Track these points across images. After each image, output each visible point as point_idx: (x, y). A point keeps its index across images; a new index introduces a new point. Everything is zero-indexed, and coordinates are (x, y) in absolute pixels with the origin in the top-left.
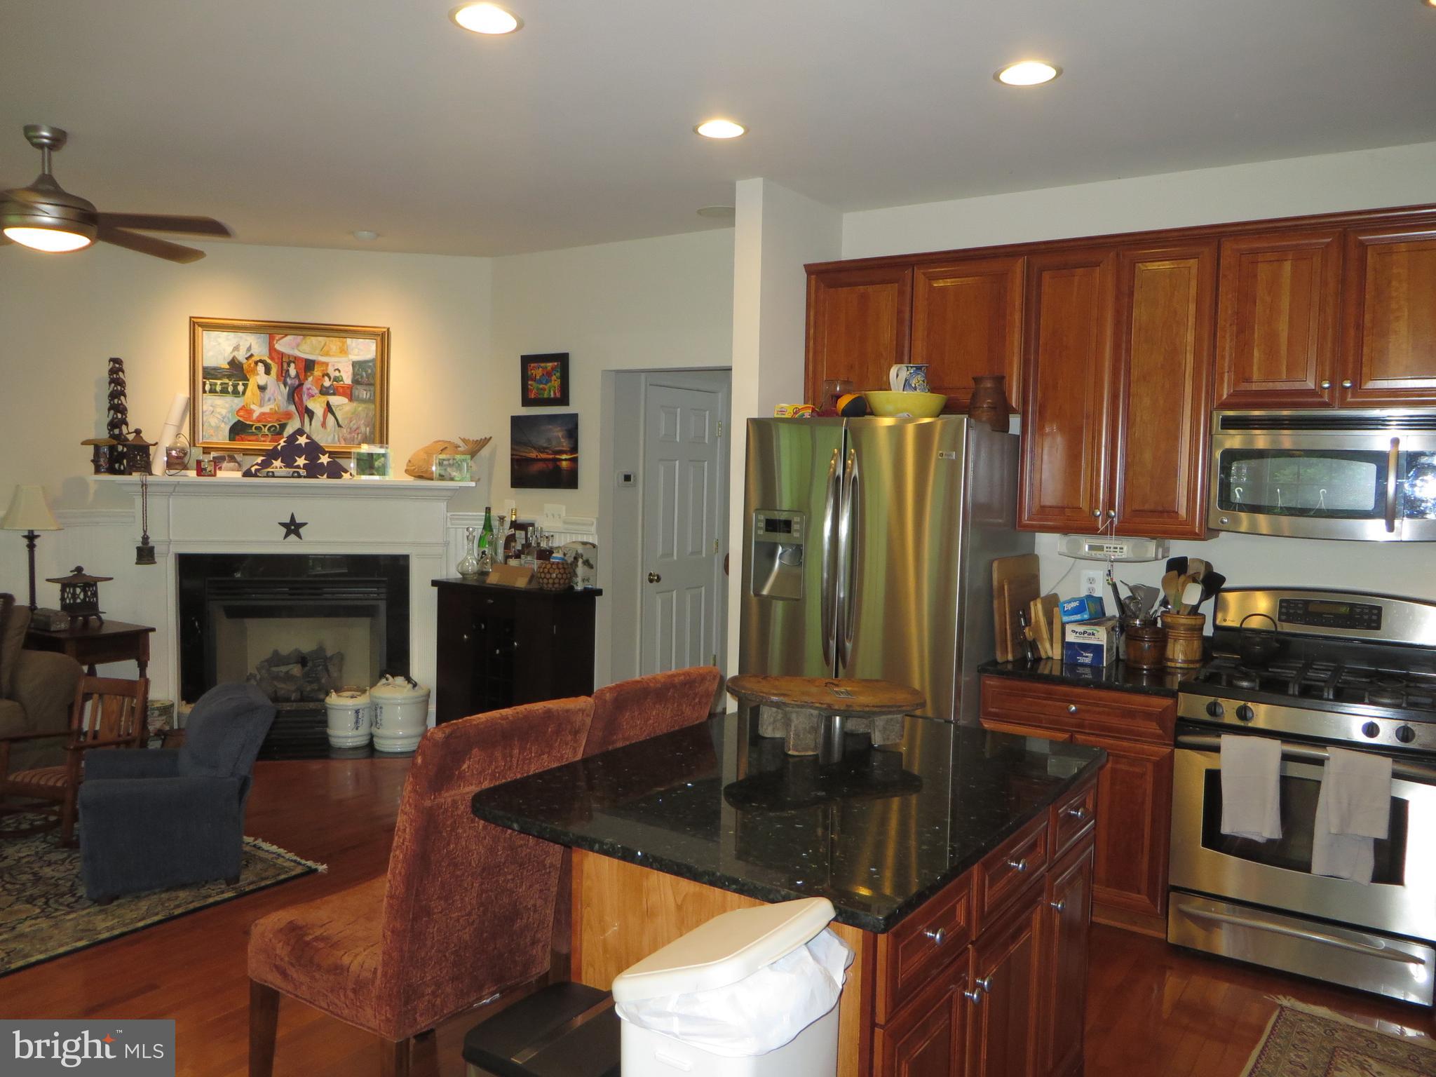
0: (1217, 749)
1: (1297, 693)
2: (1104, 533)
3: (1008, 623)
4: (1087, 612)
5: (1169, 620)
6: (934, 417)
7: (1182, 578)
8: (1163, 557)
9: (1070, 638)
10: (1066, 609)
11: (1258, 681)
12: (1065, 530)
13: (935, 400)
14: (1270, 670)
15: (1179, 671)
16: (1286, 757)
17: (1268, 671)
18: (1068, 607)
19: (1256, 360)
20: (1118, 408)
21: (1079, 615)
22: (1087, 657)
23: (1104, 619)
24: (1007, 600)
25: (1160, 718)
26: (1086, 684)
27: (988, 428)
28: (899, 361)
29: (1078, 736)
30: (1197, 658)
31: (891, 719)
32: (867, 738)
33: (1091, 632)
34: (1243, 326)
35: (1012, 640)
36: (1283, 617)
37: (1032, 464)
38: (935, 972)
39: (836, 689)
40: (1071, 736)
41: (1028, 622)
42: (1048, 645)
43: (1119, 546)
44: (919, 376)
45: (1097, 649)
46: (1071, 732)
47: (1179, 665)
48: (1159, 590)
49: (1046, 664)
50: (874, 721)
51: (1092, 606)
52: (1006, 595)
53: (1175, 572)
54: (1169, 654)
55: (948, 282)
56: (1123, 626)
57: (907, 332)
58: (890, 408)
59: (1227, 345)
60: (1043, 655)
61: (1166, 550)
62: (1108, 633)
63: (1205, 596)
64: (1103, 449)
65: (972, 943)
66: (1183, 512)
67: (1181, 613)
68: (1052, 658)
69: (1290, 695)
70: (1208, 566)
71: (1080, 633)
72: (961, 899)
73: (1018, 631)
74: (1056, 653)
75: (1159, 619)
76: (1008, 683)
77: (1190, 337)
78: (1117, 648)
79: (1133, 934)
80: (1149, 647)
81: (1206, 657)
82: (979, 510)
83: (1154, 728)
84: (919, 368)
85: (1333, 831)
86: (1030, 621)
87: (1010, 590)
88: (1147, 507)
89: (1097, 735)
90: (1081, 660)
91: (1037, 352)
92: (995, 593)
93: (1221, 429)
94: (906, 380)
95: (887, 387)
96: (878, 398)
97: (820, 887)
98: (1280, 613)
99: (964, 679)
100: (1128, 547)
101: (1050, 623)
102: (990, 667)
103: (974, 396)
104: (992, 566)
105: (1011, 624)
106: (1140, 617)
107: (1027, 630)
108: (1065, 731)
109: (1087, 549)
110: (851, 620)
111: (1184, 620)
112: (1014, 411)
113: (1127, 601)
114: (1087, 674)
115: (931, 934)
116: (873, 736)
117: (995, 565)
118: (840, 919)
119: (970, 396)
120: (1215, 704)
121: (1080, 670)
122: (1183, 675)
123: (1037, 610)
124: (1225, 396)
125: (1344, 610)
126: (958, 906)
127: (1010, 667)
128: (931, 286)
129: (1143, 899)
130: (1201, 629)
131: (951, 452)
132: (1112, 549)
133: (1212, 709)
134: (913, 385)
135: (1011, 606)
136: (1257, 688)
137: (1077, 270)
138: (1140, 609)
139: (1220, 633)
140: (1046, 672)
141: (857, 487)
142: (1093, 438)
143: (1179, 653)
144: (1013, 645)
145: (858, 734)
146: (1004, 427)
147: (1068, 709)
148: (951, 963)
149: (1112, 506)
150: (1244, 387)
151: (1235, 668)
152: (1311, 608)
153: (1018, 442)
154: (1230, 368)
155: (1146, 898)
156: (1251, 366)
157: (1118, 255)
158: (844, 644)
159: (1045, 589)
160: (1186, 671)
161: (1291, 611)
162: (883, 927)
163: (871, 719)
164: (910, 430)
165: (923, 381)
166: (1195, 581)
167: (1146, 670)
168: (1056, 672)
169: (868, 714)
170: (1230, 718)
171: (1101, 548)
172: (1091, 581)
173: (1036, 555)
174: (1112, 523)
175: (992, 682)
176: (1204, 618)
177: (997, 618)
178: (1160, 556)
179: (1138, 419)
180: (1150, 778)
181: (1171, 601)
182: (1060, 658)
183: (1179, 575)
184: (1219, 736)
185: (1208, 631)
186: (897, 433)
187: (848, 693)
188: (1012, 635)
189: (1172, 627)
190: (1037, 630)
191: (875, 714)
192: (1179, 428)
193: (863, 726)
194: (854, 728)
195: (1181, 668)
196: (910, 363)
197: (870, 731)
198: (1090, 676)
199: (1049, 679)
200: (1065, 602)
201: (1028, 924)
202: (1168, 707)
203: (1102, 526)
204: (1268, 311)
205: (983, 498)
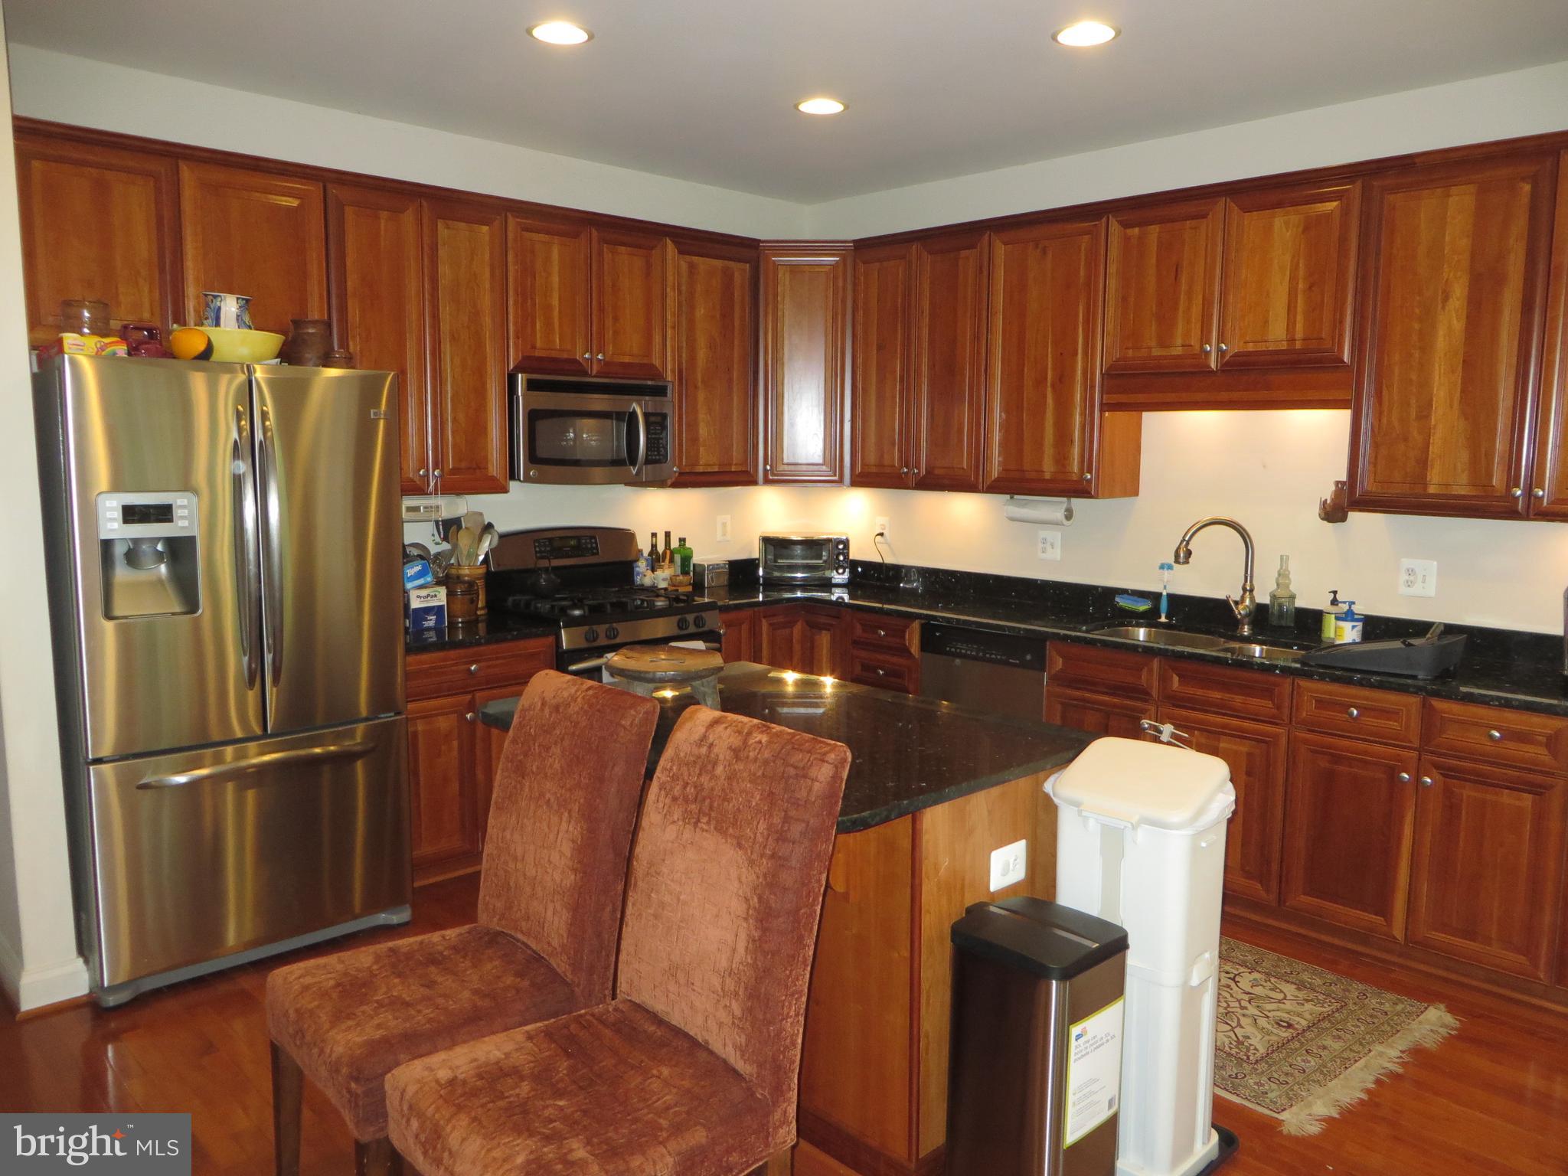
2: (433, 493)
4: (430, 574)
9: (414, 604)
10: (409, 575)
11: (586, 608)
18: (411, 572)
21: (422, 579)
22: (431, 620)
33: (433, 594)
36: (539, 555)
40: (473, 696)
43: (435, 505)
45: (439, 610)
46: (474, 692)
62: (447, 592)
71: (424, 597)
77: (488, 301)
88: (463, 465)
89: (499, 687)
90: (426, 624)
93: (527, 390)
98: (536, 552)
108: (469, 693)
114: (432, 637)
120: (590, 632)
121: (427, 635)
125: (574, 543)
132: (428, 509)
133: (588, 637)
147: (470, 670)
149: (436, 465)
150: (531, 352)
152: (555, 544)
156: (535, 334)
161: (543, 549)
170: (601, 640)
171: (418, 509)
174: (437, 483)
192: (485, 387)
198: (435, 639)
203: (430, 486)
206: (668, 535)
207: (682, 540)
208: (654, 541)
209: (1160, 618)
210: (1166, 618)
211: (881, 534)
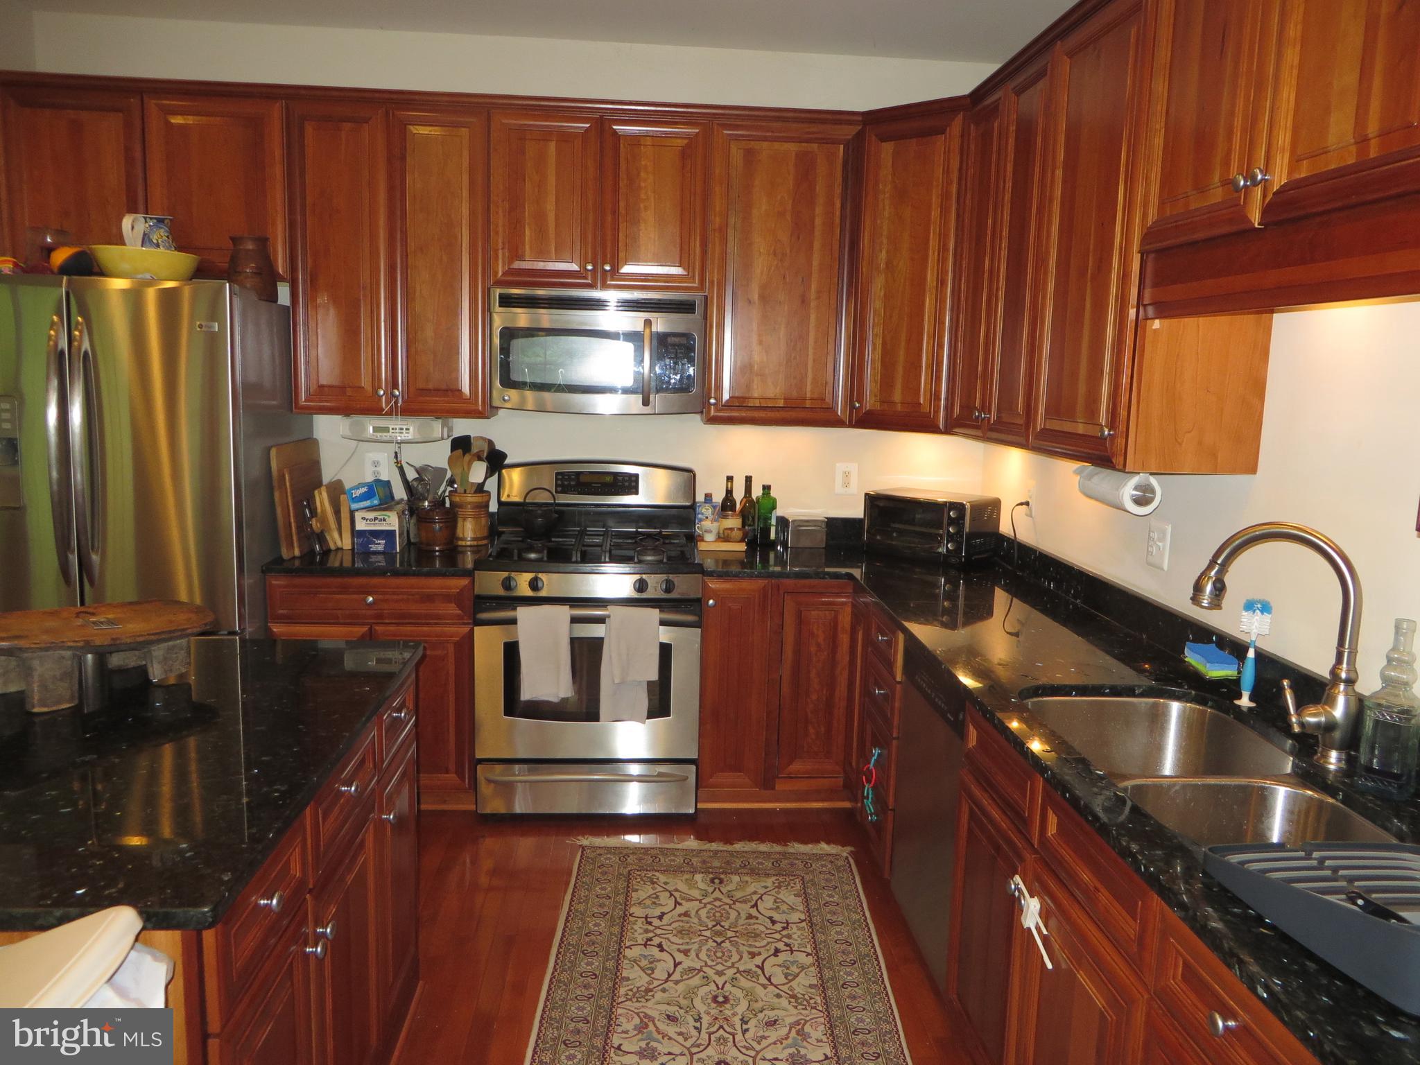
0: (513, 621)
1: (579, 559)
2: (390, 413)
3: (292, 515)
4: (377, 497)
5: (457, 499)
6: (182, 280)
7: (467, 457)
8: (449, 437)
9: (360, 526)
10: (353, 496)
11: (545, 552)
12: (345, 411)
13: (185, 261)
14: (553, 539)
15: (469, 549)
16: (575, 620)
17: (551, 541)
18: (356, 493)
19: (527, 239)
20: (396, 281)
21: (368, 501)
22: (379, 544)
23: (393, 503)
24: (289, 490)
25: (458, 599)
26: (382, 573)
27: (254, 297)
28: (133, 210)
29: (379, 629)
30: (485, 534)
31: (174, 646)
32: (143, 671)
33: (382, 517)
34: (515, 205)
35: (298, 533)
36: (559, 489)
37: (306, 339)
38: (273, 941)
39: (93, 619)
40: (370, 629)
41: (314, 513)
42: (336, 535)
43: (404, 427)
44: (162, 231)
45: (389, 535)
46: (371, 625)
47: (468, 543)
48: (446, 469)
49: (336, 556)
50: (150, 652)
51: (380, 491)
52: (288, 484)
53: (460, 451)
54: (459, 533)
55: (190, 120)
56: (412, 508)
57: (141, 175)
58: (125, 266)
59: (500, 220)
60: (332, 547)
61: (450, 430)
62: (399, 517)
63: (490, 473)
64: (383, 324)
65: (310, 891)
66: (466, 388)
67: (468, 492)
68: (342, 549)
69: (574, 563)
70: (491, 443)
71: (371, 520)
72: (295, 849)
73: (303, 523)
74: (347, 543)
75: (447, 499)
76: (297, 581)
77: (465, 210)
78: (408, 532)
79: (444, 813)
80: (441, 528)
81: (493, 533)
82: (249, 392)
83: (452, 609)
84: (160, 221)
85: (617, 681)
86: (316, 513)
87: (291, 479)
88: (431, 386)
89: (398, 624)
90: (373, 548)
91: (304, 214)
92: (275, 483)
93: (500, 306)
94: (145, 234)
95: (119, 240)
96: (107, 253)
97: (114, 890)
98: (557, 486)
99: (247, 582)
100: (414, 427)
101: (337, 512)
102: (276, 565)
103: (234, 259)
104: (269, 454)
105: (296, 516)
106: (429, 499)
107: (314, 522)
108: (363, 624)
109: (371, 431)
110: (96, 526)
111: (471, 498)
112: (283, 280)
113: (415, 484)
114: (381, 561)
115: (266, 902)
116: (150, 670)
117: (273, 452)
118: (149, 926)
119: (228, 259)
120: (509, 579)
121: (373, 559)
122: (473, 552)
123: (322, 499)
124: (500, 274)
125: (609, 479)
126: (292, 859)
127: (297, 563)
128: (168, 123)
129: (452, 777)
130: (487, 506)
131: (212, 324)
132: (398, 431)
133: (507, 584)
134: (155, 241)
135: (293, 497)
136: (545, 559)
137: (344, 124)
138: (428, 491)
139: (505, 508)
140: (337, 564)
141: (89, 365)
142: (372, 312)
143: (468, 531)
144: (299, 540)
145: (128, 669)
146: (273, 298)
147: (365, 600)
148: (290, 922)
149: (395, 386)
150: (517, 265)
151: (522, 541)
152: (582, 479)
153: (288, 315)
154: (503, 243)
155: (455, 775)
156: (524, 245)
157: (387, 113)
158: (90, 558)
159: (327, 476)
160: (475, 549)
161: (566, 483)
162: (211, 920)
163: (146, 650)
164: (151, 294)
165: (168, 237)
166: (480, 459)
167: (437, 551)
168: (347, 563)
169: (141, 645)
170: (524, 589)
171: (386, 430)
172: (376, 464)
173: (316, 439)
174: (396, 403)
175: (278, 582)
176: (489, 495)
177: (279, 511)
178: (445, 436)
179: (418, 294)
180: (451, 659)
181: (458, 479)
182: (350, 548)
183: (464, 455)
184: (515, 609)
185: (493, 507)
186: (134, 298)
187: (110, 622)
188: (298, 528)
189: (460, 506)
190: (324, 521)
191: (151, 643)
192: (458, 305)
193: (135, 658)
194: (121, 663)
195: (471, 546)
196: (147, 214)
197: (144, 663)
198: (383, 564)
199: (341, 572)
200: (353, 488)
201: (362, 845)
202: (466, 586)
203: (387, 406)
204: (536, 190)
205: (252, 378)
206: (749, 480)
207: (766, 488)
208: (729, 486)
209: (1239, 697)
210: (1251, 699)
211: (1027, 504)
